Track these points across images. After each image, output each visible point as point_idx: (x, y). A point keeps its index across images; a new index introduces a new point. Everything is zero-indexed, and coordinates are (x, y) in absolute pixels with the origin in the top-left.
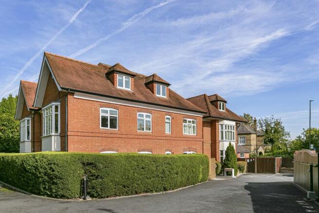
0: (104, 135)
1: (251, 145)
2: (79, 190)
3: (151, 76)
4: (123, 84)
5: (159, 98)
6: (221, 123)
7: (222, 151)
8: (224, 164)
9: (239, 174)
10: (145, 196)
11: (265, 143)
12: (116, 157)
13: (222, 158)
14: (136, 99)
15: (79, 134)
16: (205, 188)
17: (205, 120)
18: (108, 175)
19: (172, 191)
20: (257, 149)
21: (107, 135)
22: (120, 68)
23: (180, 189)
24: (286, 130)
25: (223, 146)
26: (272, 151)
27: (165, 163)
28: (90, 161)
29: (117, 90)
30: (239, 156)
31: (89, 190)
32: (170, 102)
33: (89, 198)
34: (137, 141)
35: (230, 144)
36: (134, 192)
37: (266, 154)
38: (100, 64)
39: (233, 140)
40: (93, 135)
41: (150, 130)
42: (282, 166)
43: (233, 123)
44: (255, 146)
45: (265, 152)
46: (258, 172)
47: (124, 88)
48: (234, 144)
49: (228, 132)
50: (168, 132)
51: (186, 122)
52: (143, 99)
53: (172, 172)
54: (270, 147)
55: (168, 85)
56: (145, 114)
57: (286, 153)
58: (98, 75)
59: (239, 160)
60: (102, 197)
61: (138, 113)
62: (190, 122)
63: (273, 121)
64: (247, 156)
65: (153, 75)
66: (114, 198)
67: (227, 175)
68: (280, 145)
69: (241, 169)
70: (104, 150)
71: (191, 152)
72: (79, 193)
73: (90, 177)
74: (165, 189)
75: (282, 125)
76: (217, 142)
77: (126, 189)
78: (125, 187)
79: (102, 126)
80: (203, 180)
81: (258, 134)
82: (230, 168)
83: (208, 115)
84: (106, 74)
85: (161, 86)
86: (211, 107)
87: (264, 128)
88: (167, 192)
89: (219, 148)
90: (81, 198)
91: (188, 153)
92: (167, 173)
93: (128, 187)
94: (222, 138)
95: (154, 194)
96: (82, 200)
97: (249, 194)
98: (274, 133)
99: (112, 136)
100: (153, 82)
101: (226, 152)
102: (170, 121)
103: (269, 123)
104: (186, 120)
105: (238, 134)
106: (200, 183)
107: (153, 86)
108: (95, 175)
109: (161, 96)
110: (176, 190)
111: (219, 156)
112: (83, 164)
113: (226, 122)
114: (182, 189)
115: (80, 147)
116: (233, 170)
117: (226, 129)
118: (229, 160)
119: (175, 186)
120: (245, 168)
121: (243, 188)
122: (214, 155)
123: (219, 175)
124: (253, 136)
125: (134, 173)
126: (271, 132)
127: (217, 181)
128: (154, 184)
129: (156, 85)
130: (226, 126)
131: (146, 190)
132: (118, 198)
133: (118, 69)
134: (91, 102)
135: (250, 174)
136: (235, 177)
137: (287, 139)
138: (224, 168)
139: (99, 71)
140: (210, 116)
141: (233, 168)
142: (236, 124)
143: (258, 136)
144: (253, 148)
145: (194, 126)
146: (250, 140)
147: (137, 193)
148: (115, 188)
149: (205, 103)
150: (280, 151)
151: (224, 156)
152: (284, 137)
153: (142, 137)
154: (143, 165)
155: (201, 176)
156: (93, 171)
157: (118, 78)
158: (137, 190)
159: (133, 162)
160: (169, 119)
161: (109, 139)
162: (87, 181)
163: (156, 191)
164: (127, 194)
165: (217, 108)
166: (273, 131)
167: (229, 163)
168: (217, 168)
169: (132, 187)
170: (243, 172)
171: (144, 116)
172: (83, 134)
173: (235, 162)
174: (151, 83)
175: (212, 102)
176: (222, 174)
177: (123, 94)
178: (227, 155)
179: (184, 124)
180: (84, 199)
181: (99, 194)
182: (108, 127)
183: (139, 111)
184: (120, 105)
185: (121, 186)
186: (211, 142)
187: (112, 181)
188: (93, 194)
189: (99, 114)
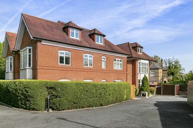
0: (61, 69)
1: (159, 76)
2: (44, 105)
3: (93, 30)
4: (74, 35)
5: (98, 45)
6: (139, 61)
7: (139, 80)
8: (141, 89)
9: (151, 95)
10: (88, 110)
11: (168, 75)
12: (69, 83)
13: (139, 85)
14: (83, 45)
15: (45, 68)
16: (128, 105)
17: (128, 59)
18: (64, 95)
19: (106, 106)
20: (163, 79)
21: (63, 69)
23: (112, 105)
24: (182, 67)
25: (140, 77)
26: (173, 80)
27: (101, 88)
28: (52, 86)
29: (70, 39)
30: (151, 84)
31: (51, 105)
32: (105, 48)
33: (51, 110)
34: (83, 73)
35: (145, 75)
36: (81, 107)
37: (169, 82)
38: (59, 22)
39: (147, 73)
40: (54, 68)
41: (92, 66)
42: (180, 91)
43: (147, 62)
44: (162, 77)
45: (168, 81)
46: (163, 94)
47: (75, 38)
48: (147, 75)
49: (144, 67)
50: (104, 66)
51: (116, 61)
52: (88, 45)
53: (106, 93)
54: (171, 78)
55: (104, 36)
56: (88, 55)
57: (182, 82)
58: (57, 29)
59: (151, 86)
60: (59, 110)
61: (84, 55)
62: (118, 61)
63: (173, 61)
64: (156, 83)
65: (94, 29)
66: (67, 111)
67: (143, 96)
68: (178, 77)
69: (152, 92)
70: (61, 79)
71: (119, 81)
72: (44, 107)
73: (52, 97)
74: (101, 105)
75: (180, 63)
76: (136, 74)
77: (76, 105)
78: (75, 104)
79: (60, 63)
80: (127, 99)
81: (164, 69)
82: (144, 91)
83: (130, 56)
84: (63, 28)
85: (99, 37)
86: (132, 51)
87: (168, 65)
88: (103, 107)
89: (137, 78)
90: (46, 110)
91: (117, 81)
92: (103, 94)
93: (77, 104)
94: (140, 72)
95: (94, 108)
96: (46, 111)
97: (157, 109)
98: (174, 68)
99: (66, 69)
100: (94, 34)
101: (142, 81)
102: (105, 60)
103: (171, 62)
104: (116, 60)
105: (150, 69)
106: (124, 101)
107: (94, 37)
108: (55, 96)
109: (99, 43)
110: (108, 106)
111: (137, 84)
112: (47, 88)
113: (142, 61)
114: (113, 105)
115: (45, 76)
116: (147, 93)
117: (142, 65)
118: (144, 86)
119: (109, 103)
120: (155, 91)
121: (154, 105)
122: (134, 83)
123: (137, 96)
124: (160, 71)
125: (81, 94)
126: (172, 68)
127: (136, 100)
128: (94, 101)
129: (96, 36)
130: (142, 63)
131: (89, 105)
132: (70, 110)
133: (71, 25)
134: (52, 47)
135: (158, 96)
136: (148, 97)
137: (183, 72)
138: (141, 92)
139: (58, 26)
140: (132, 57)
141: (147, 91)
142: (149, 62)
143: (163, 70)
144: (160, 78)
145: (121, 64)
146: (158, 73)
147: (82, 107)
148: (68, 104)
149: (129, 48)
150: (178, 80)
151: (141, 84)
152: (181, 71)
153: (86, 70)
154: (87, 89)
155: (125, 97)
156: (54, 93)
157: (71, 31)
158: (83, 105)
159: (81, 87)
160: (105, 58)
161: (65, 71)
162: (50, 99)
163: (95, 107)
164: (76, 108)
165: (137, 52)
166: (173, 67)
167: (144, 88)
168: (136, 92)
169: (80, 103)
170: (153, 94)
171: (88, 57)
172: (47, 68)
173: (148, 87)
175: (133, 48)
176: (140, 95)
177: (74, 42)
178: (143, 83)
179: (114, 62)
180: (48, 111)
181: (58, 108)
182: (64, 63)
183: (84, 53)
184: (72, 49)
185: (72, 103)
186: (132, 74)
187: (66, 100)
188: (54, 108)
189: (58, 55)
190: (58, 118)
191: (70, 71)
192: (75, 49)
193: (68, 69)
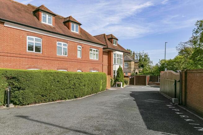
0: (30, 57)
1: (131, 68)
2: (3, 99)
3: (68, 17)
4: (46, 20)
5: (73, 33)
6: (114, 53)
7: (115, 71)
8: (116, 79)
9: (125, 86)
10: (59, 103)
11: (139, 67)
12: (36, 73)
13: (114, 75)
14: (56, 32)
15: (9, 55)
16: (104, 95)
17: (104, 50)
18: (29, 87)
19: (81, 98)
20: (135, 70)
21: (33, 57)
22: (44, 8)
23: (87, 96)
24: (151, 60)
25: (116, 68)
26: (143, 72)
27: (75, 78)
28: (13, 76)
29: (42, 24)
30: (125, 74)
31: (12, 99)
32: (81, 37)
33: (12, 106)
34: (56, 62)
35: (120, 66)
36: (51, 100)
37: (140, 73)
38: (29, 5)
39: (121, 64)
40: (21, 56)
41: (66, 55)
42: (150, 81)
43: (122, 53)
44: (134, 69)
45: (139, 72)
46: (136, 85)
47: (47, 23)
48: (122, 66)
49: (119, 59)
50: (79, 56)
51: (92, 51)
52: (62, 33)
53: (81, 84)
54: (141, 69)
55: (80, 24)
56: (63, 43)
57: (151, 73)
58: (26, 12)
59: (125, 77)
60: (23, 105)
61: (57, 42)
62: (94, 51)
63: (143, 54)
64: (129, 74)
65: (70, 17)
66: (34, 105)
67: (118, 86)
68: (147, 69)
69: (126, 82)
70: (29, 68)
71: (95, 71)
72: (3, 102)
73: (13, 89)
74: (76, 97)
75: (149, 57)
76: (112, 65)
77: (44, 98)
78: (43, 96)
79: (28, 50)
80: (103, 90)
81: (136, 61)
82: (119, 82)
83: (106, 47)
84: (33, 12)
85: (75, 25)
86: (108, 42)
87: (139, 58)
88: (77, 99)
89: (113, 69)
90: (5, 106)
91: (93, 71)
92: (77, 85)
93: (46, 96)
94: (115, 63)
95: (66, 101)
96: (5, 107)
97: (134, 100)
98: (144, 61)
99: (36, 57)
100: (69, 21)
101: (117, 71)
102: (81, 49)
103: (141, 55)
104: (92, 50)
105: (125, 61)
106: (100, 92)
107: (69, 24)
108: (18, 88)
109: (75, 32)
110: (83, 98)
111: (113, 74)
112: (8, 78)
113: (117, 52)
114: (88, 96)
115: (10, 65)
116: (122, 83)
117: (117, 57)
118: (119, 77)
119: (84, 95)
120: (129, 82)
121: (129, 95)
122: (109, 73)
123: (112, 86)
124: (133, 63)
125: (51, 85)
126: (142, 61)
127: (112, 90)
128: (67, 93)
129: (71, 24)
130: (117, 55)
131: (60, 98)
132: (37, 105)
134: (19, 31)
135: (131, 86)
136: (123, 88)
137: (151, 65)
138: (116, 83)
139: (27, 9)
140: (108, 48)
141: (121, 82)
142: (124, 54)
143: (135, 63)
144: (132, 70)
145: (97, 54)
146: (131, 65)
147: (53, 100)
148: (35, 97)
149: (105, 40)
150: (148, 72)
151: (116, 74)
152: (149, 64)
153: (60, 59)
154: (58, 79)
155: (101, 87)
156: (16, 84)
157: (42, 15)
158: (53, 98)
159: (50, 77)
160: (80, 48)
161: (34, 60)
162: (10, 92)
163: (69, 99)
164: (45, 101)
165: (112, 43)
166: (143, 60)
167: (119, 78)
168: (111, 82)
169: (50, 96)
170: (127, 84)
171: (62, 45)
172: (12, 55)
173: (123, 78)
174: (67, 22)
175: (109, 39)
176: (115, 86)
177: (45, 27)
178: (118, 74)
179: (90, 52)
180: (7, 106)
181: (21, 103)
182: (33, 51)
183: (58, 41)
184: (43, 35)
185: (40, 96)
186: (107, 65)
187: (32, 92)
188: (16, 102)
189: (26, 40)
190: (17, 116)
191: (41, 60)
192: (47, 36)
193: (39, 58)
